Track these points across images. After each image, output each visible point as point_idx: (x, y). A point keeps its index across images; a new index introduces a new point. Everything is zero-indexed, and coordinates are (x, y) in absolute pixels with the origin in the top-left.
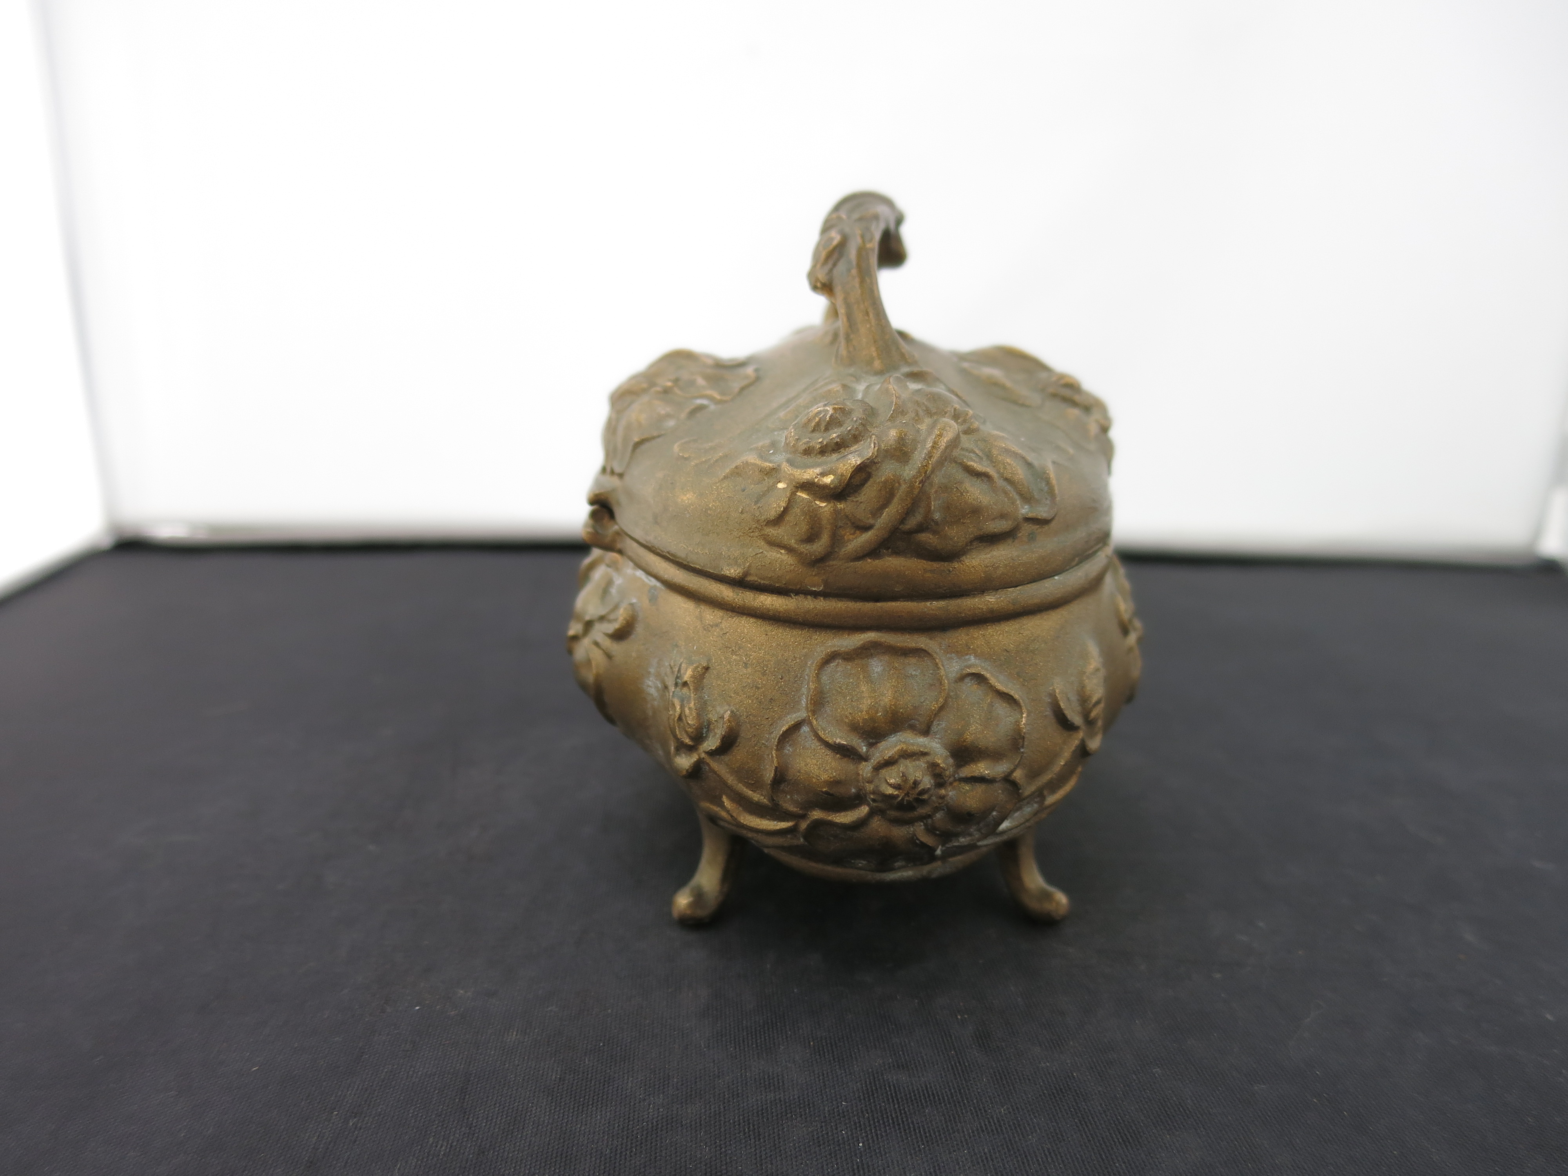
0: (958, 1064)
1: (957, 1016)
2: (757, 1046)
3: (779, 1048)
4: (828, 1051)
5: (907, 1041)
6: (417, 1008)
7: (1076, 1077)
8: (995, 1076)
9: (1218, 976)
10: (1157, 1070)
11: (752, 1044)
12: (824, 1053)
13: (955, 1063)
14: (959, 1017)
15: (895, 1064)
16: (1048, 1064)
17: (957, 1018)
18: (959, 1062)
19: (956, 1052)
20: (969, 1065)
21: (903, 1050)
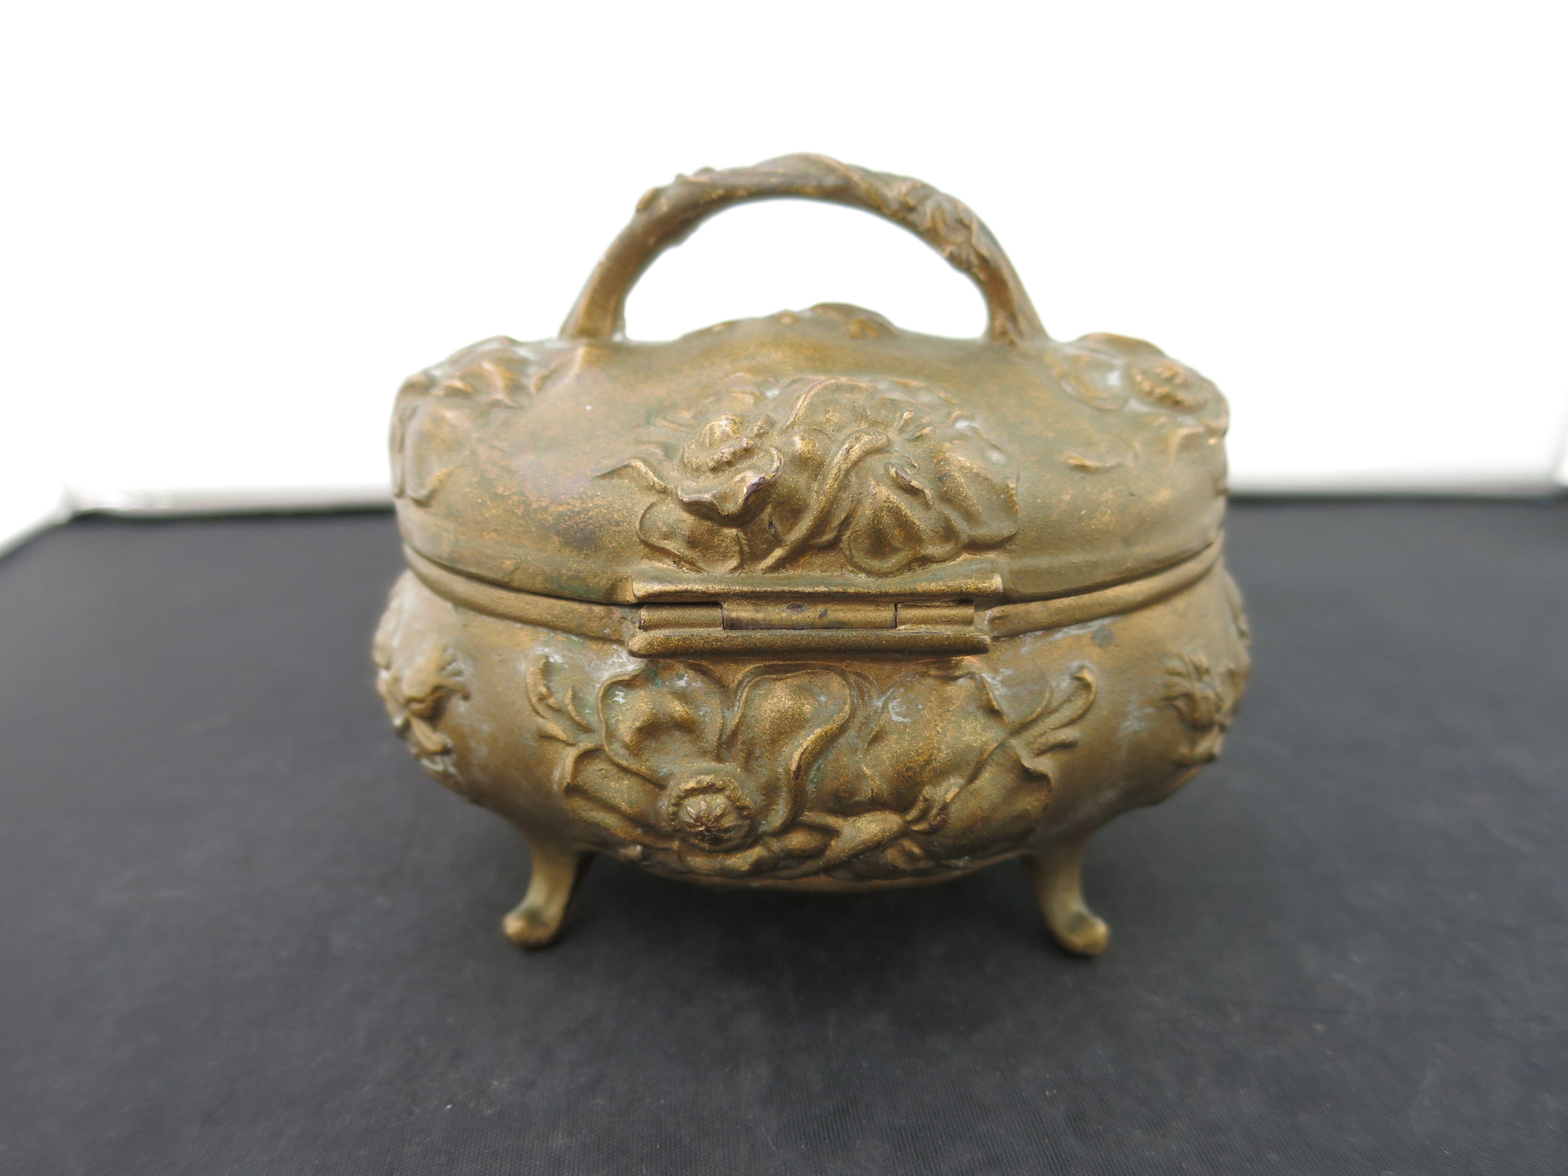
0: (1054, 1157)
1: (1044, 1092)
2: (830, 1142)
3: (855, 1143)
4: (909, 1146)
5: (994, 1127)
6: (449, 1106)
7: (1185, 1168)
8: (1097, 1170)
9: (1319, 1027)
10: (1273, 1156)
11: (825, 1139)
12: (905, 1148)
13: (1051, 1156)
14: (1047, 1093)
15: (985, 1159)
16: (1153, 1153)
17: (1045, 1095)
18: (1056, 1154)
19: (1049, 1139)
20: (1067, 1157)
21: (991, 1140)
